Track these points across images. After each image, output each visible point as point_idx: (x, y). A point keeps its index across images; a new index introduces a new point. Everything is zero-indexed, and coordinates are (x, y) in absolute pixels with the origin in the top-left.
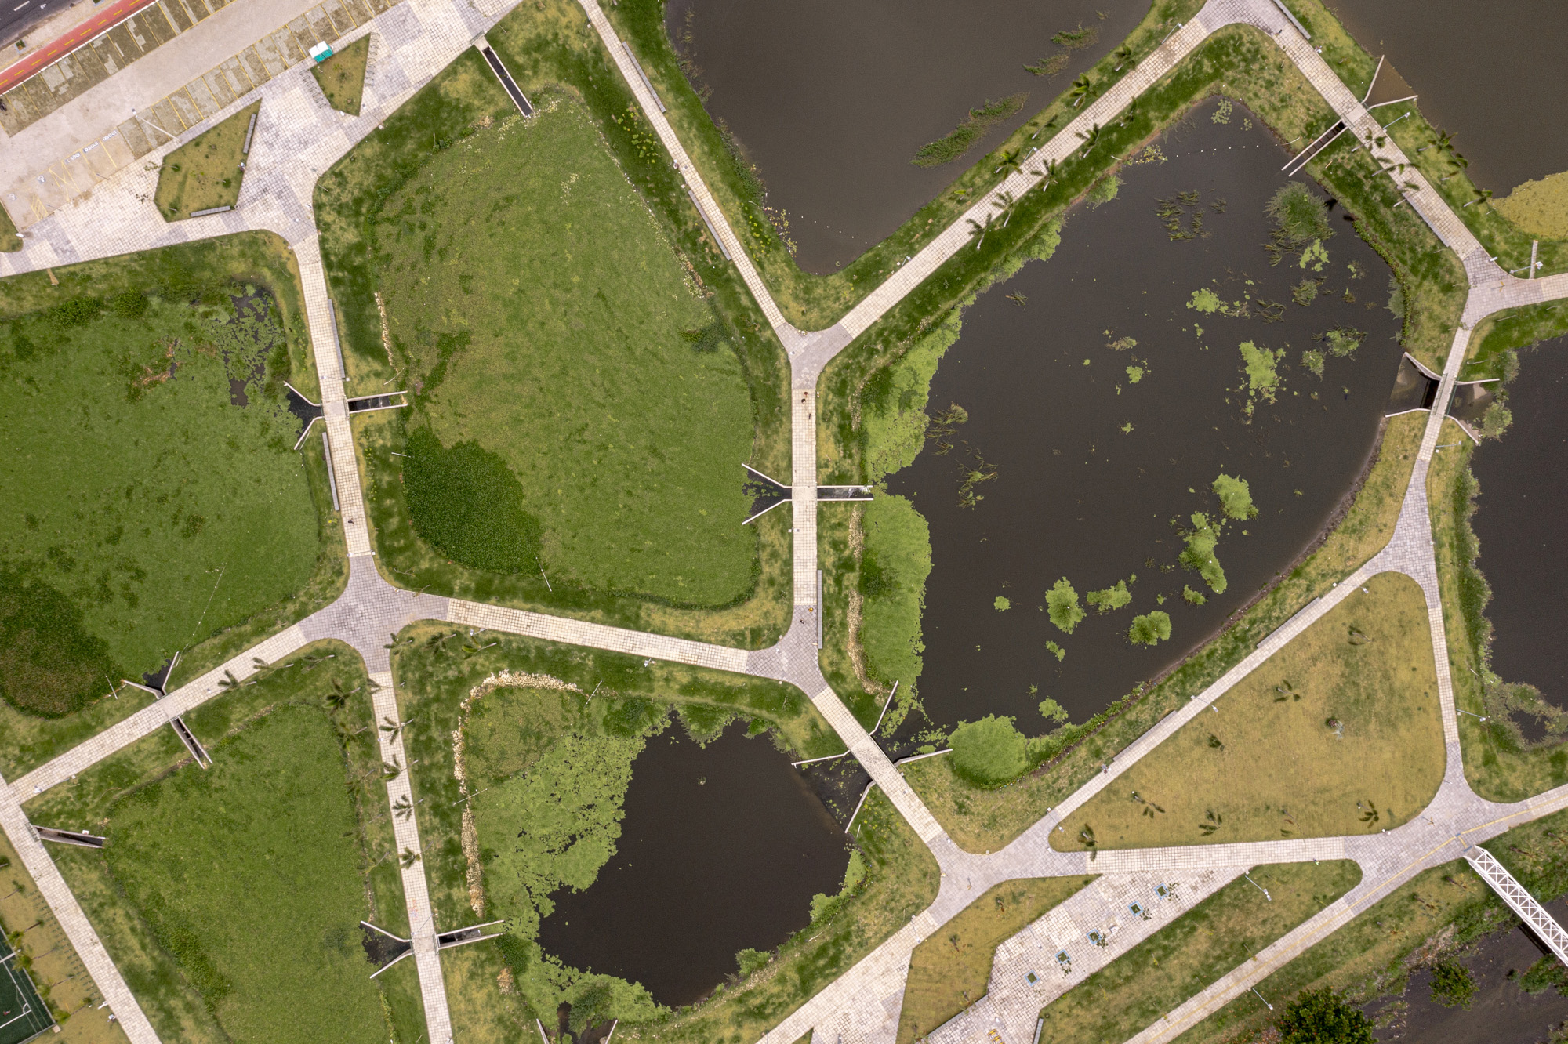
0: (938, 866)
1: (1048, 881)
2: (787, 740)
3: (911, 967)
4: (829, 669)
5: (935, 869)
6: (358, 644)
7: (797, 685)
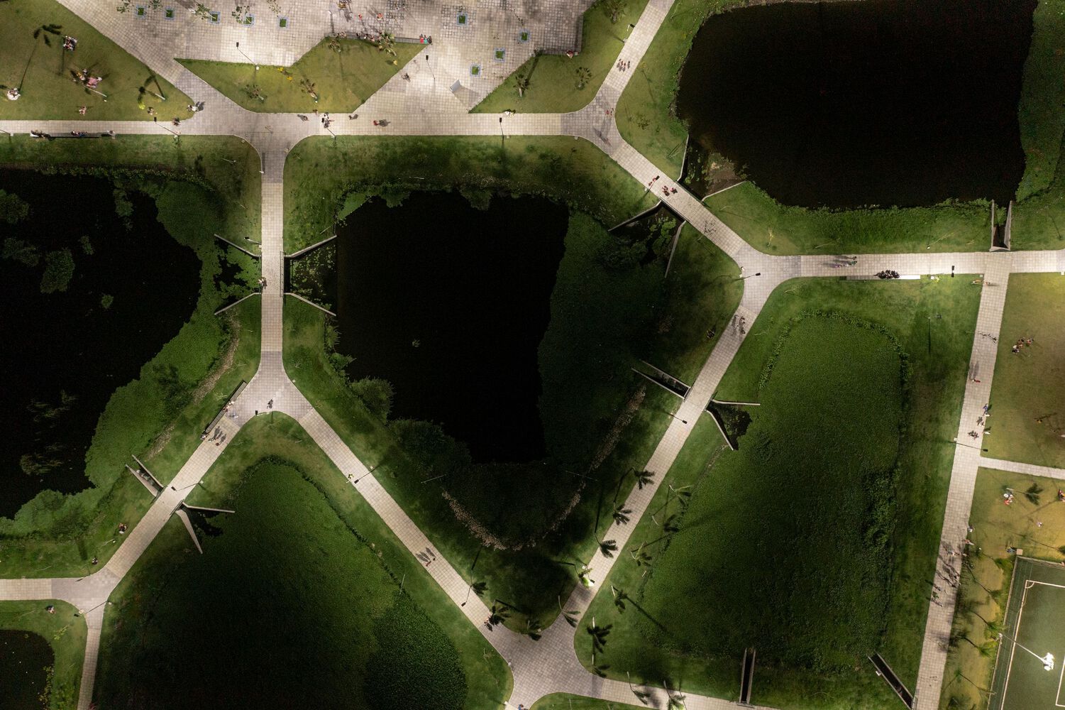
0: (287, 160)
1: (217, 85)
2: (325, 335)
3: (363, 102)
4: (252, 363)
5: (290, 159)
6: (569, 649)
7: (283, 370)
